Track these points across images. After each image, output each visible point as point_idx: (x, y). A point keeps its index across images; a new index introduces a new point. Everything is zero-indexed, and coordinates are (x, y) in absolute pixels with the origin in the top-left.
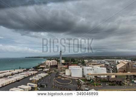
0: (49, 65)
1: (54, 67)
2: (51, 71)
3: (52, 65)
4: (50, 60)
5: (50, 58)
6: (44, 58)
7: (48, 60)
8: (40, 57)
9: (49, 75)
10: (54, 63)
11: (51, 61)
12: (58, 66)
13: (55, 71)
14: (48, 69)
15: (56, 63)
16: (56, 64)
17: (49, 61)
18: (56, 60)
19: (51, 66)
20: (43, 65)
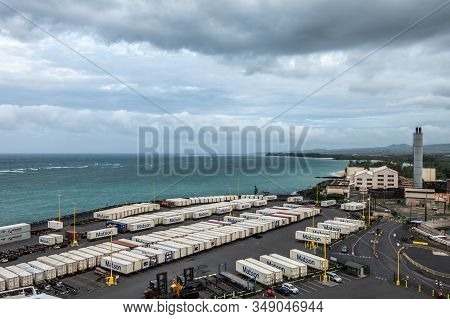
0: (364, 185)
1: (388, 197)
2: (376, 214)
3: (375, 186)
4: (367, 166)
5: (363, 160)
6: (338, 157)
7: (358, 165)
8: (318, 155)
9: (368, 229)
10: (386, 178)
11: (369, 172)
12: (407, 195)
13: (394, 214)
14: (362, 205)
15: (396, 178)
16: (396, 186)
17: (360, 171)
18: (390, 166)
19: (370, 191)
20: (336, 185)
